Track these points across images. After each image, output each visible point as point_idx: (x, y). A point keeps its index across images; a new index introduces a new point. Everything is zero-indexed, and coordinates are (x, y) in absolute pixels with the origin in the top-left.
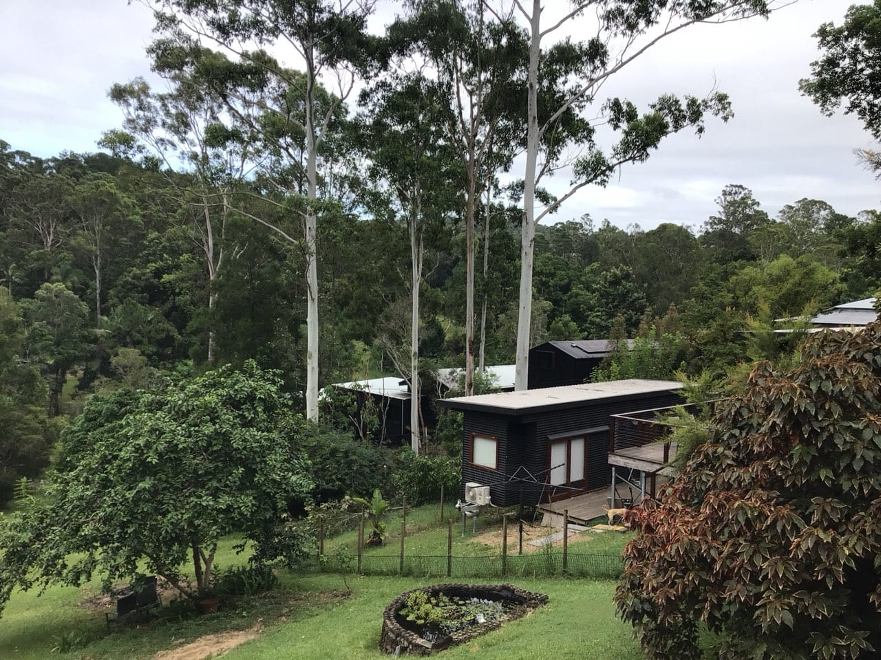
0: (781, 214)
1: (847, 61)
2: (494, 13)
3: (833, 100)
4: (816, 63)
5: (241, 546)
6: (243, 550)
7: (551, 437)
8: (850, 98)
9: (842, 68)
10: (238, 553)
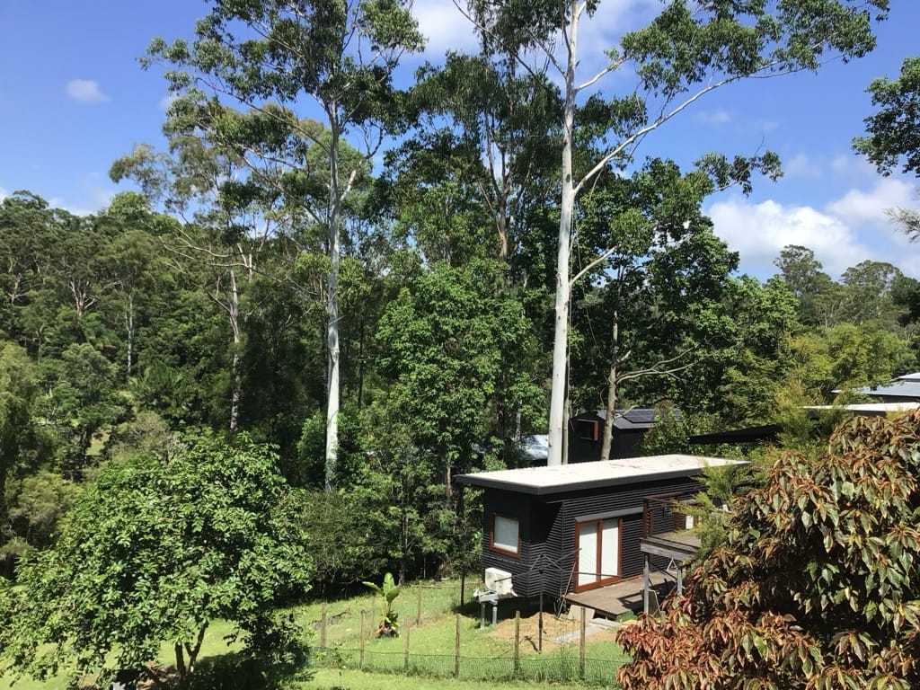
0: (844, 278)
1: (904, 116)
2: (527, 67)
3: (890, 158)
4: (870, 119)
5: (232, 636)
6: (234, 641)
7: (579, 519)
8: (908, 155)
9: (899, 123)
10: (228, 644)
